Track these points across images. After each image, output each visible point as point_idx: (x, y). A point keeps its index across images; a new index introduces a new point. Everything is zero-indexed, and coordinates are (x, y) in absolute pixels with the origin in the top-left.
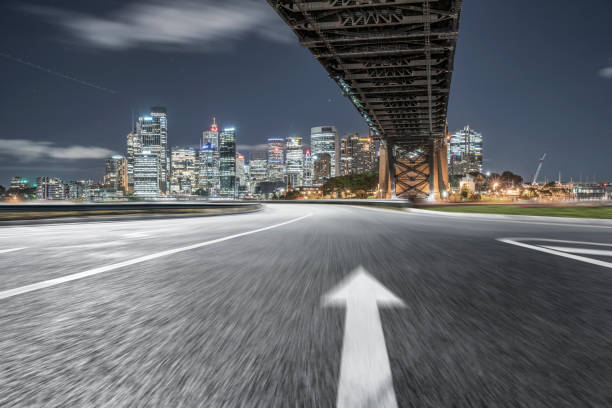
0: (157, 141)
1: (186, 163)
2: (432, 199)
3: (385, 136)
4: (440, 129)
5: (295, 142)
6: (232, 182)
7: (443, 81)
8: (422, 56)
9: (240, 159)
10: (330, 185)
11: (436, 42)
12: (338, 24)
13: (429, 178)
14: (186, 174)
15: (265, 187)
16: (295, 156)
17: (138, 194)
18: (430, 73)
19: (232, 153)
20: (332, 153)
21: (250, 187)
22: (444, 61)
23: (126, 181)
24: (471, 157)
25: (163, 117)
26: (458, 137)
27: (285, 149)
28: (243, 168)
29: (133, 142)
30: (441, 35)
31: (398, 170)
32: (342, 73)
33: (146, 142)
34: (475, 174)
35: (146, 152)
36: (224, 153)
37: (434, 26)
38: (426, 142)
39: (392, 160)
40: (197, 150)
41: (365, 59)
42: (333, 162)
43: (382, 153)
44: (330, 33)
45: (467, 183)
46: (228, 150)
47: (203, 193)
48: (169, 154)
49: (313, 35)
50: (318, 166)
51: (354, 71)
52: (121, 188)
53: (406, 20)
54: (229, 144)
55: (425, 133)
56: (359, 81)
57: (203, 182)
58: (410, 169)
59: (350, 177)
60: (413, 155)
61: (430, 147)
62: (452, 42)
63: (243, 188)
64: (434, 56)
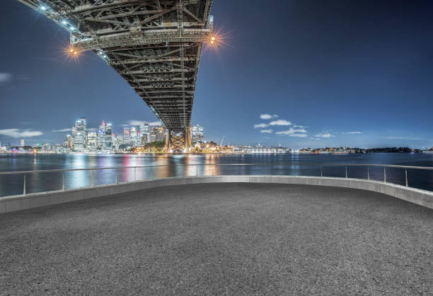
0: (82, 130)
1: (93, 137)
2: (185, 151)
3: (168, 127)
4: (188, 125)
5: (134, 129)
6: (110, 144)
7: (189, 108)
8: (182, 99)
9: (113, 136)
10: (147, 146)
11: (186, 94)
12: (150, 87)
13: (184, 143)
14: (93, 141)
15: (123, 146)
16: (134, 135)
17: (76, 149)
18: (184, 105)
19: (110, 134)
20: (148, 134)
21: (117, 147)
22: (190, 101)
23: (71, 144)
24: (199, 136)
25: (84, 121)
26: (195, 128)
27: (130, 132)
28: (114, 139)
29: (74, 130)
30: (188, 92)
31: (173, 140)
32: (152, 104)
33: (79, 130)
34: (200, 142)
35: (79, 134)
36: (107, 133)
37: (186, 89)
38: (183, 130)
39: (170, 136)
40: (97, 133)
41: (160, 99)
42: (148, 137)
43: (167, 134)
44: (147, 90)
45: (198, 145)
46: (109, 133)
47: (99, 149)
48: (87, 134)
49: (141, 90)
50: (143, 138)
51: (156, 103)
52: (70, 147)
53: (175, 86)
54: (109, 130)
55: (182, 127)
56: (158, 107)
57: (99, 144)
58: (177, 140)
59: (155, 143)
60: (178, 135)
61: (185, 132)
62: (193, 95)
63: (114, 147)
64: (186, 99)
